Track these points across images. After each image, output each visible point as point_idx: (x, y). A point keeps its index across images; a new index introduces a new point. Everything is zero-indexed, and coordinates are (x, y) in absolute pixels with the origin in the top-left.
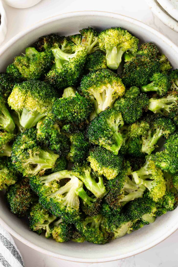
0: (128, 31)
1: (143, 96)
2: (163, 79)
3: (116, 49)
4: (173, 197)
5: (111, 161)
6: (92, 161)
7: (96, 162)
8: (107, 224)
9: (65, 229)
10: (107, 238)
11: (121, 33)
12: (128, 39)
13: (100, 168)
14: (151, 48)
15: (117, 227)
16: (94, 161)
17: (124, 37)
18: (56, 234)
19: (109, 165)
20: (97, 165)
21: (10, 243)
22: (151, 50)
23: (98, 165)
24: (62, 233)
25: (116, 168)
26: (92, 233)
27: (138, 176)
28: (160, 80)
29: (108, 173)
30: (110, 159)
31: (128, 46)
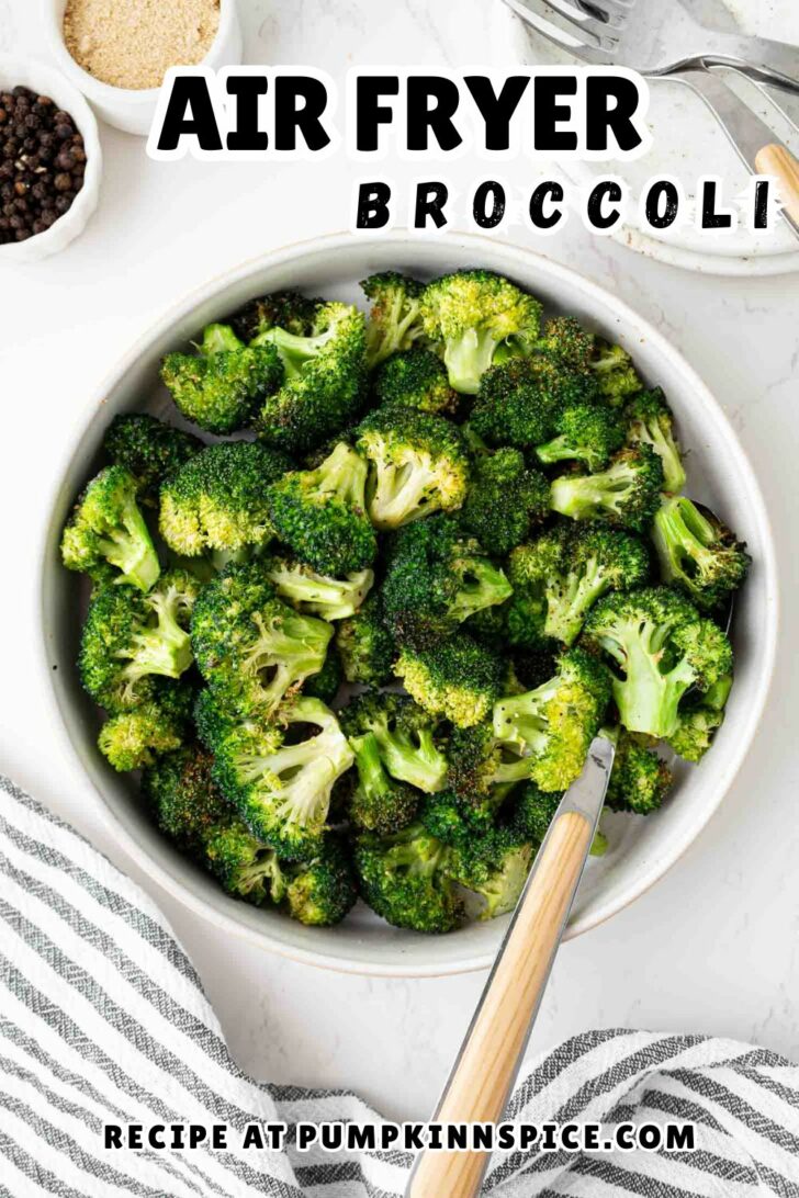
0: (510, 281)
1: (532, 477)
2: (590, 426)
3: (475, 334)
4: (653, 769)
5: (470, 665)
6: (410, 670)
7: (425, 674)
8: (460, 865)
9: (326, 876)
11: (488, 287)
12: (509, 305)
13: (434, 689)
14: (567, 336)
15: (492, 869)
16: (416, 669)
17: (496, 298)
18: (300, 894)
19: (464, 678)
20: (426, 680)
21: (161, 931)
22: (568, 340)
23: (429, 682)
24: (318, 890)
25: (484, 690)
26: (411, 894)
27: (506, 718)
28: (581, 428)
29: (460, 704)
30: (468, 660)
31: (509, 325)
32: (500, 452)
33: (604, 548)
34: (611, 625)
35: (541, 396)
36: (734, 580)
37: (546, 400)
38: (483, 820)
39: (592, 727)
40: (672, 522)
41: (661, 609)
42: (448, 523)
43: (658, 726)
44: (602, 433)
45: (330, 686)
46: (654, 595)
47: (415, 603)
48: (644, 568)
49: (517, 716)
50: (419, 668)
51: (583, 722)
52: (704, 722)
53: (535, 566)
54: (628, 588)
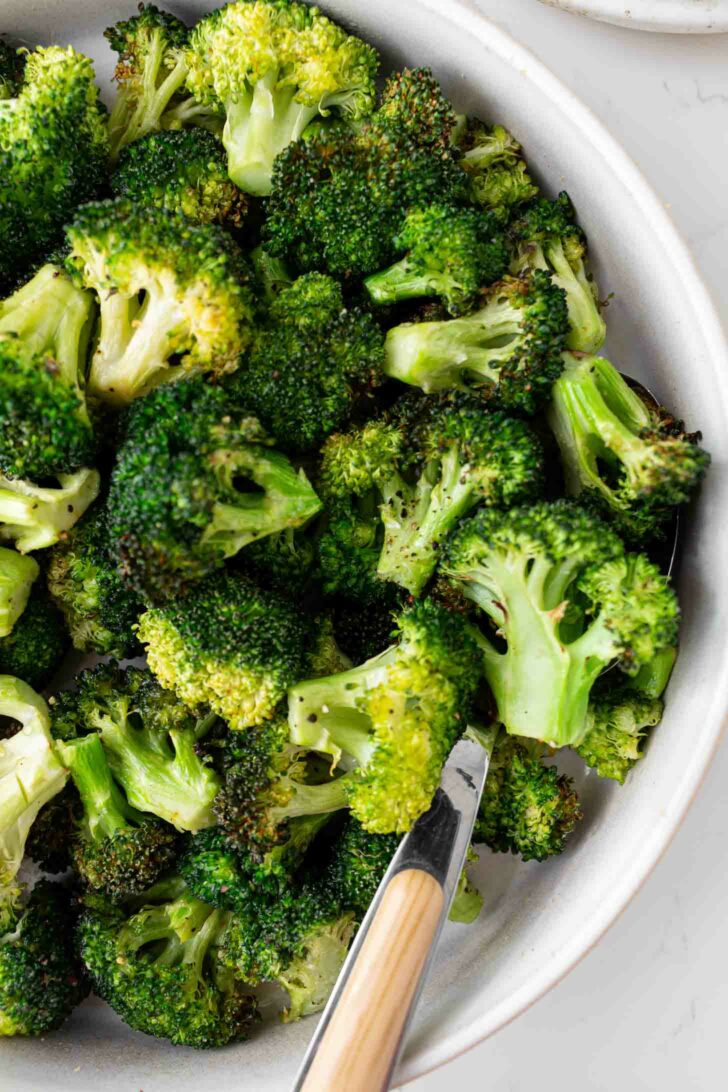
0: (324, 12)
1: (353, 320)
2: (447, 236)
3: (271, 97)
4: (550, 793)
5: (245, 627)
6: (153, 632)
7: (174, 640)
8: (240, 945)
9: (19, 965)
10: (237, 1017)
11: (290, 19)
12: (321, 47)
13: (187, 666)
14: (415, 95)
15: (286, 956)
16: (161, 633)
17: (301, 35)
19: (235, 649)
20: (175, 652)
22: (416, 101)
23: (180, 655)
24: (5, 988)
25: (269, 667)
26: (159, 993)
27: (307, 715)
28: (432, 239)
29: (229, 692)
30: (243, 618)
31: (321, 77)
32: (301, 279)
33: (467, 435)
34: (480, 561)
35: (369, 188)
36: (683, 488)
37: (377, 194)
38: (272, 876)
39: (448, 730)
40: (581, 392)
41: (561, 536)
42: (209, 391)
43: (556, 729)
44: (466, 247)
45: (39, 657)
46: (550, 513)
47: (142, 522)
48: (534, 468)
49: (325, 710)
50: (167, 630)
51: (431, 724)
52: (632, 720)
53: (356, 466)
54: (507, 502)
